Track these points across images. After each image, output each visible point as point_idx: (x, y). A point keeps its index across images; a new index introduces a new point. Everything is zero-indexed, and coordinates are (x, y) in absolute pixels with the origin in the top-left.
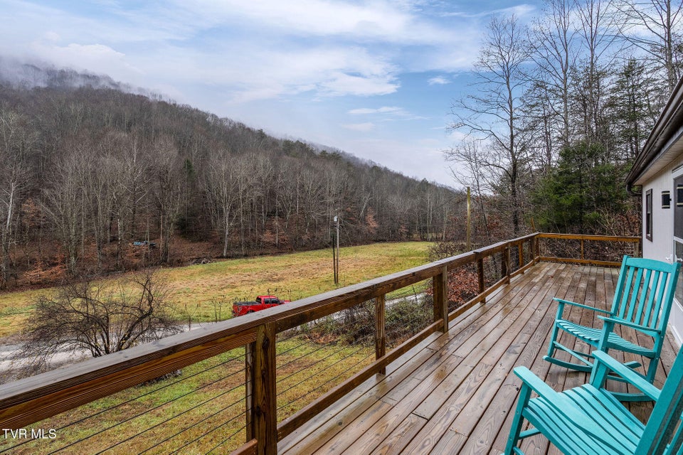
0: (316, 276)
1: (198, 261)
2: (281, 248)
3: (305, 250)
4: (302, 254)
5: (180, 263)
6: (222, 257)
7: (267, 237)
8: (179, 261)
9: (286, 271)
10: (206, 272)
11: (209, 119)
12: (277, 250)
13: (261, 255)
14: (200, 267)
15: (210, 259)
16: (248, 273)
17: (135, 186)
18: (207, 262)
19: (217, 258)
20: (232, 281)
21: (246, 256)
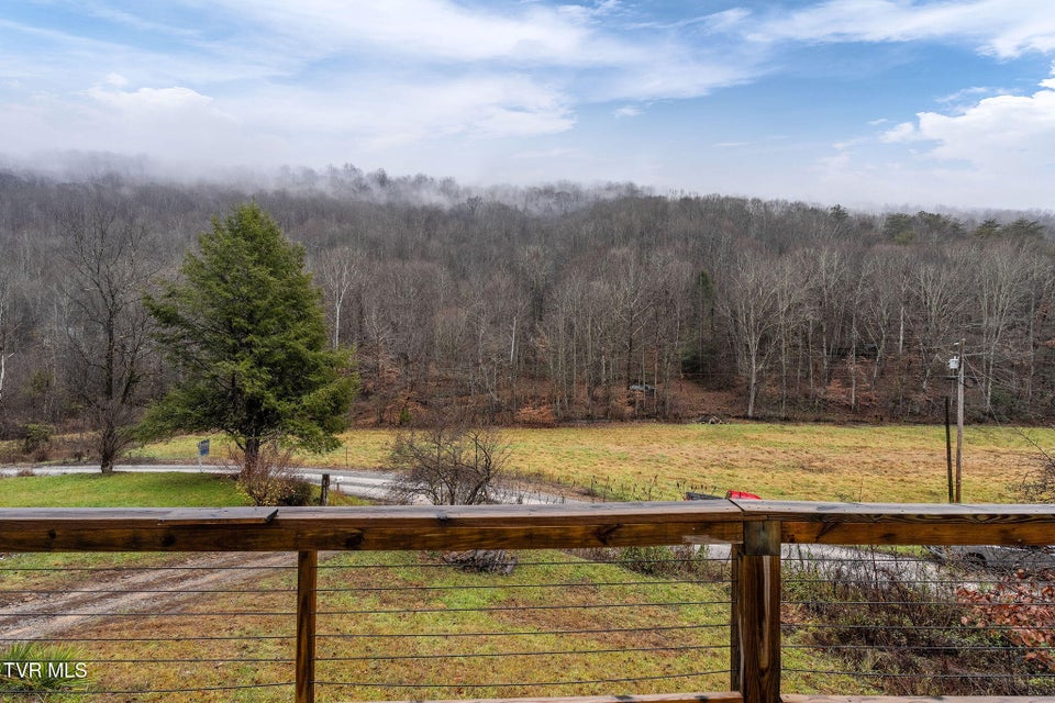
0: (912, 477)
1: (705, 419)
2: (858, 414)
3: (916, 423)
4: (902, 430)
5: (677, 419)
6: (746, 417)
7: (834, 391)
8: (676, 416)
9: (847, 457)
10: (707, 437)
11: (750, 208)
12: (852, 416)
13: (817, 421)
14: (703, 428)
15: (725, 417)
16: (771, 449)
17: (632, 315)
18: (717, 422)
19: (737, 417)
20: (735, 456)
21: (786, 420)
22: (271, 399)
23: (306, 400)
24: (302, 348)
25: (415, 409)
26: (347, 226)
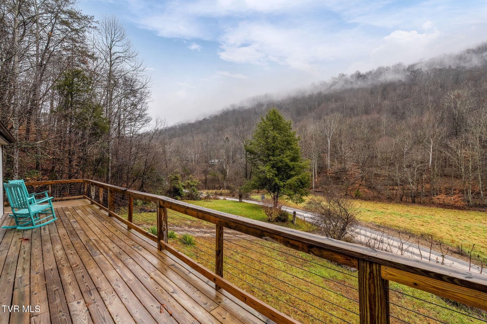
22: (277, 180)
23: (289, 181)
24: (288, 161)
25: (364, 190)
26: (339, 103)
